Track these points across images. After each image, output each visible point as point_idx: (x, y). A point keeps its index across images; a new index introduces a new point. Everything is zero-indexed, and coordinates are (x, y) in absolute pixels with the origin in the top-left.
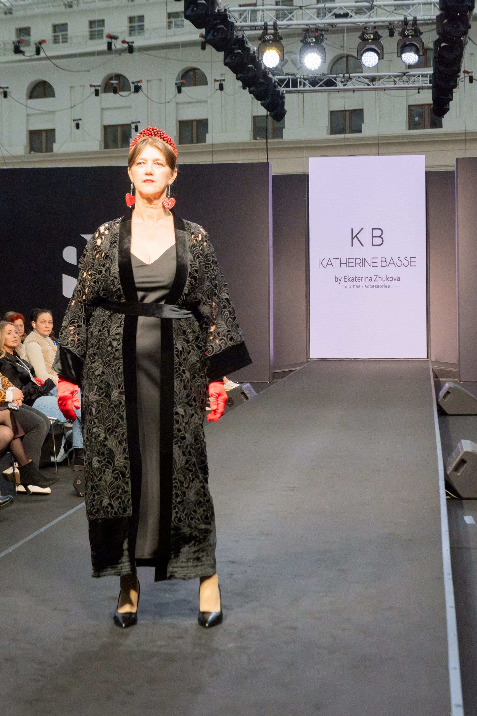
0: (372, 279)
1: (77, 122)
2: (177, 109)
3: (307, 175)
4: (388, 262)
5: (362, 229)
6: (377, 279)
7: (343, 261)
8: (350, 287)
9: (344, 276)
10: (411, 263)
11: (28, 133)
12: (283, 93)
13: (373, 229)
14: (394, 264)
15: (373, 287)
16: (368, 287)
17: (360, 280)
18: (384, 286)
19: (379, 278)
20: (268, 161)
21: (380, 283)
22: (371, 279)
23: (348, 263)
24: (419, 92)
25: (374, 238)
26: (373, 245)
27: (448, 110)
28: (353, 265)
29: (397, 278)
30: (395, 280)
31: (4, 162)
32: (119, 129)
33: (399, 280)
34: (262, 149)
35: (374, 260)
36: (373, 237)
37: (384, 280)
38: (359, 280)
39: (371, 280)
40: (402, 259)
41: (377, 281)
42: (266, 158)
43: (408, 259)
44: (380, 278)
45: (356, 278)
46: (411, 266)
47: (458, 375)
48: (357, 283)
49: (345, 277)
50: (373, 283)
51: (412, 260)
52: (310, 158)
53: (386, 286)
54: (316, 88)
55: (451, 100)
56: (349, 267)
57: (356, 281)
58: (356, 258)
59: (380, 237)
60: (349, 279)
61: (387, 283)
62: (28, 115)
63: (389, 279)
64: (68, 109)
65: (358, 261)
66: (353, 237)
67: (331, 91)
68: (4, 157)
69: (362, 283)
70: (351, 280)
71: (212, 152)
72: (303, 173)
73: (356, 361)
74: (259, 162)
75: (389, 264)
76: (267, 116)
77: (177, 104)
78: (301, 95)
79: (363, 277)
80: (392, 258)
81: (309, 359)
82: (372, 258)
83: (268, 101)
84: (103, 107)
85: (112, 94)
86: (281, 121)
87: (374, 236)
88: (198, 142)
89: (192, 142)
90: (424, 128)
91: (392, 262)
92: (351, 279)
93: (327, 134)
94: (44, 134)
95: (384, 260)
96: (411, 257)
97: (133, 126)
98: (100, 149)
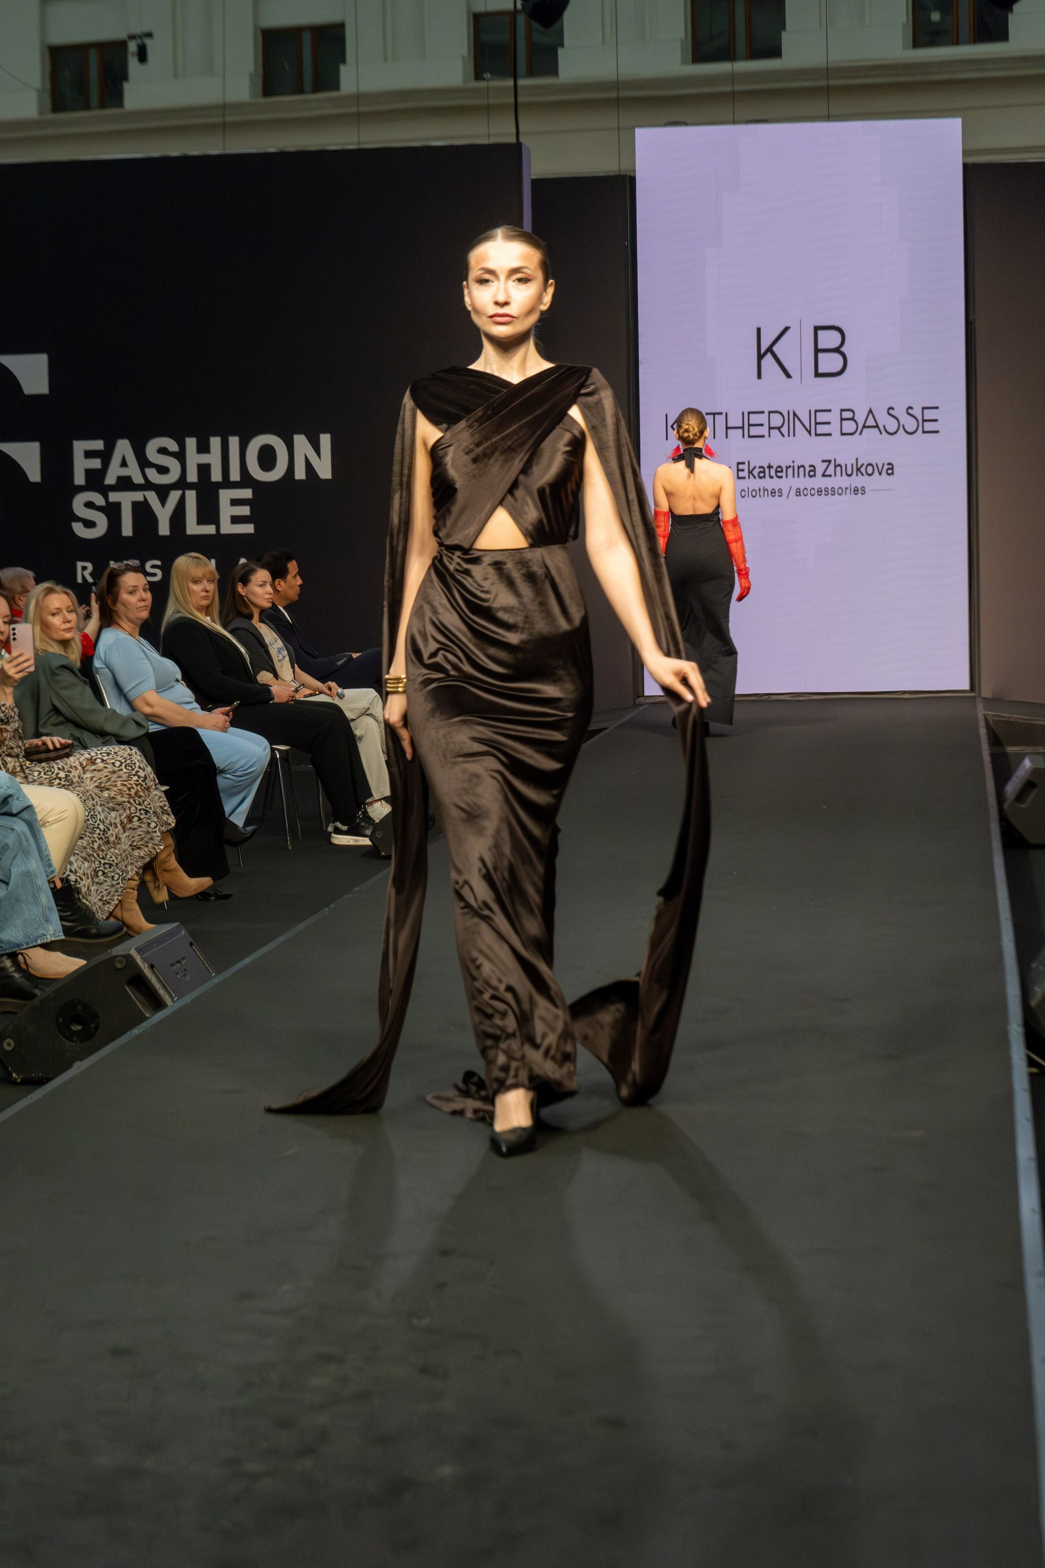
0: (814, 471)
3: (630, 177)
4: (861, 420)
5: (786, 329)
6: (831, 471)
7: (735, 421)
8: (754, 494)
9: (738, 464)
10: (925, 423)
13: (817, 329)
14: (877, 426)
15: (819, 492)
16: (805, 492)
17: (784, 474)
18: (848, 491)
19: (836, 466)
20: (522, 139)
21: (839, 481)
22: (813, 468)
23: (749, 425)
25: (820, 355)
26: (818, 375)
28: (764, 431)
29: (886, 467)
30: (880, 474)
32: (93, 55)
33: (892, 473)
34: (500, 108)
35: (821, 417)
36: (817, 351)
37: (849, 472)
38: (779, 474)
39: (812, 473)
40: (900, 412)
41: (830, 476)
42: (514, 131)
43: (917, 412)
44: (838, 469)
45: (770, 467)
46: (924, 432)
48: (774, 484)
49: (741, 467)
50: (819, 482)
51: (929, 414)
52: (638, 131)
53: (856, 491)
56: (750, 436)
57: (771, 477)
58: (770, 412)
59: (837, 350)
60: (750, 472)
61: (858, 481)
63: (863, 470)
65: (776, 420)
66: (762, 352)
69: (786, 483)
70: (756, 475)
71: (359, 118)
72: (618, 174)
73: (772, 701)
74: (493, 140)
75: (864, 427)
76: (513, 14)
79: (792, 464)
80: (871, 411)
81: (642, 699)
82: (816, 411)
86: (555, 27)
87: (820, 347)
88: (317, 88)
89: (298, 89)
90: (956, 42)
91: (871, 422)
92: (756, 472)
93: (684, 62)
95: (849, 415)
96: (924, 408)
97: (132, 47)
98: (41, 112)
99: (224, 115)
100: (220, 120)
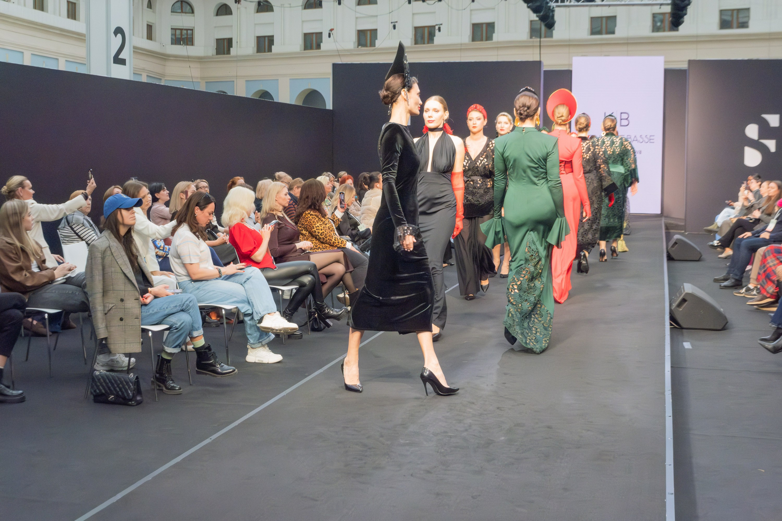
1: (394, 24)
2: (471, 14)
3: (571, 71)
5: (613, 113)
10: (650, 140)
11: (357, 32)
12: (553, 8)
13: (621, 114)
14: (637, 140)
20: (542, 60)
24: (660, 8)
26: (621, 126)
27: (683, 22)
31: (338, 54)
32: (426, 29)
34: (536, 48)
36: (621, 119)
40: (644, 137)
42: (539, 57)
43: (648, 137)
46: (649, 143)
47: (684, 228)
51: (652, 138)
52: (574, 57)
54: (580, 3)
55: (686, 14)
59: (626, 120)
62: (357, 18)
64: (387, 14)
67: (591, 6)
68: (338, 51)
72: (568, 70)
74: (533, 60)
75: (633, 140)
76: (540, 23)
77: (471, 10)
78: (567, 9)
80: (635, 136)
83: (542, 14)
84: (414, 12)
85: (421, 2)
86: (552, 28)
88: (486, 40)
89: (482, 40)
90: (664, 31)
91: (635, 139)
93: (588, 35)
94: (369, 33)
96: (650, 136)
97: (437, 27)
98: (411, 45)
99: (461, 47)
100: (460, 48)
